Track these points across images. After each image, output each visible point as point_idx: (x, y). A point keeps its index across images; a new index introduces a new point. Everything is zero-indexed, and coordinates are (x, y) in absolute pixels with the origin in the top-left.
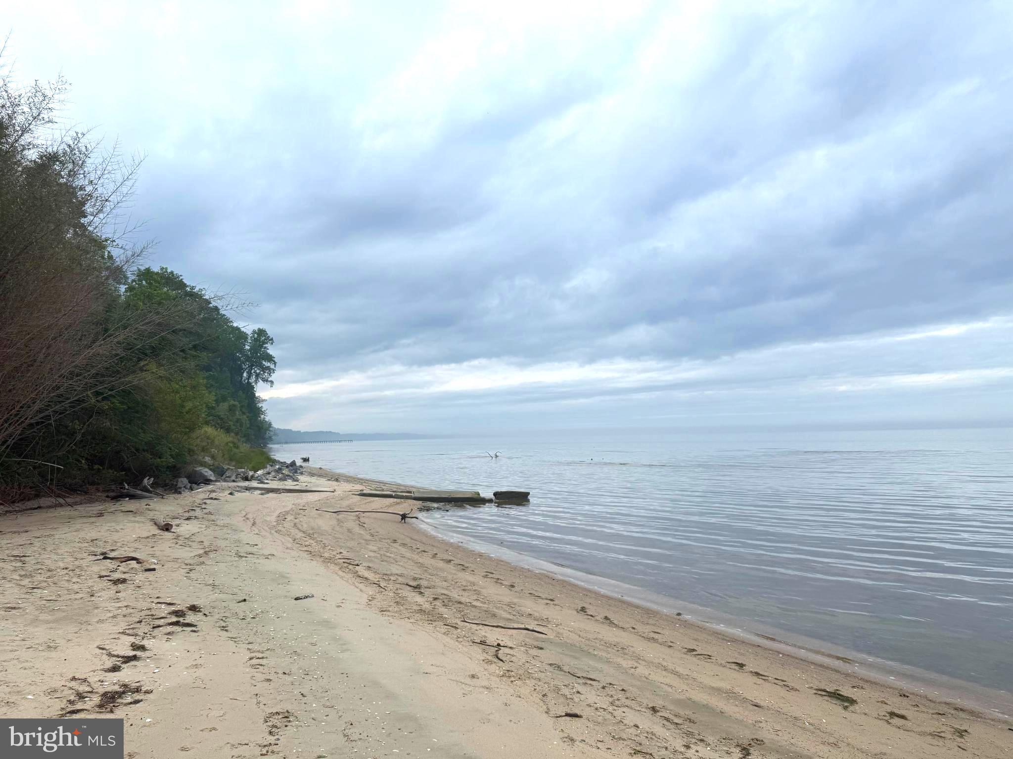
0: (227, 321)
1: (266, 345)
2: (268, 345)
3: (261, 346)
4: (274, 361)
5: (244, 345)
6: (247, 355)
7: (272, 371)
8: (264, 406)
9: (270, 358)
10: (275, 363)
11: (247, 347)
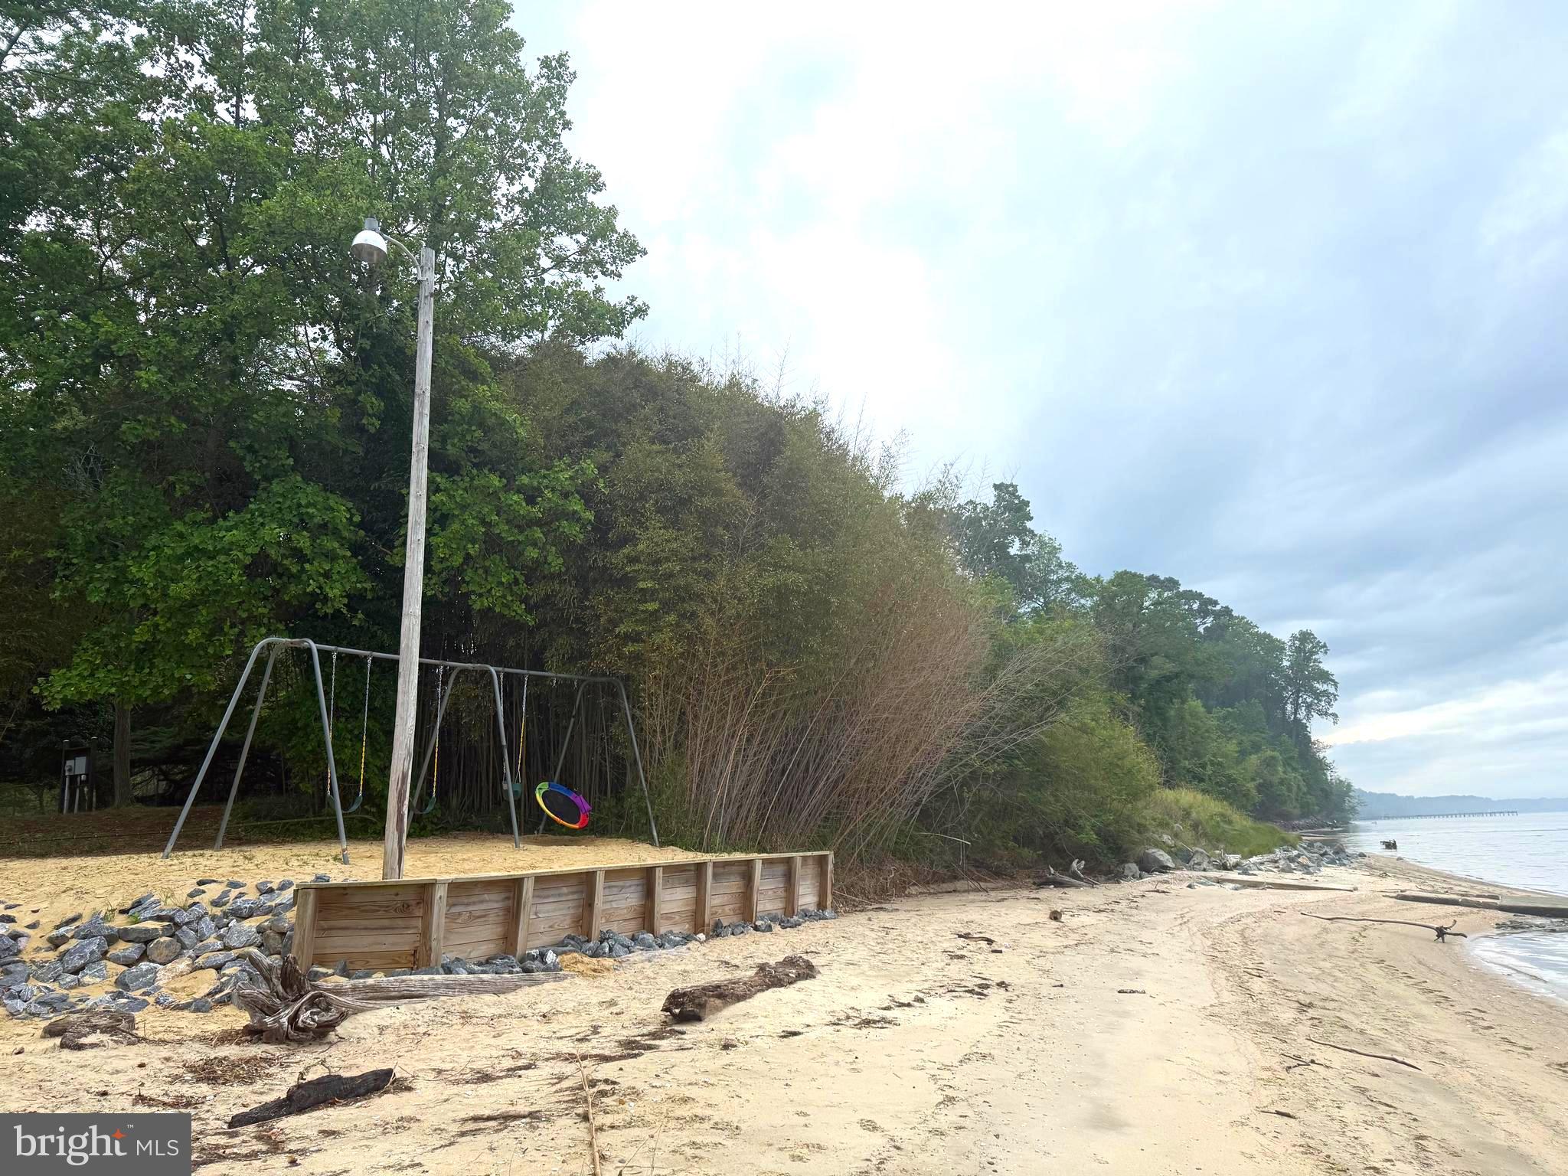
0: (1248, 626)
1: (1316, 657)
2: (1319, 656)
3: (1309, 659)
4: (1333, 681)
5: (1281, 660)
6: (1287, 676)
7: (1332, 697)
8: (1327, 755)
9: (1325, 677)
10: (1336, 684)
11: (1286, 663)
